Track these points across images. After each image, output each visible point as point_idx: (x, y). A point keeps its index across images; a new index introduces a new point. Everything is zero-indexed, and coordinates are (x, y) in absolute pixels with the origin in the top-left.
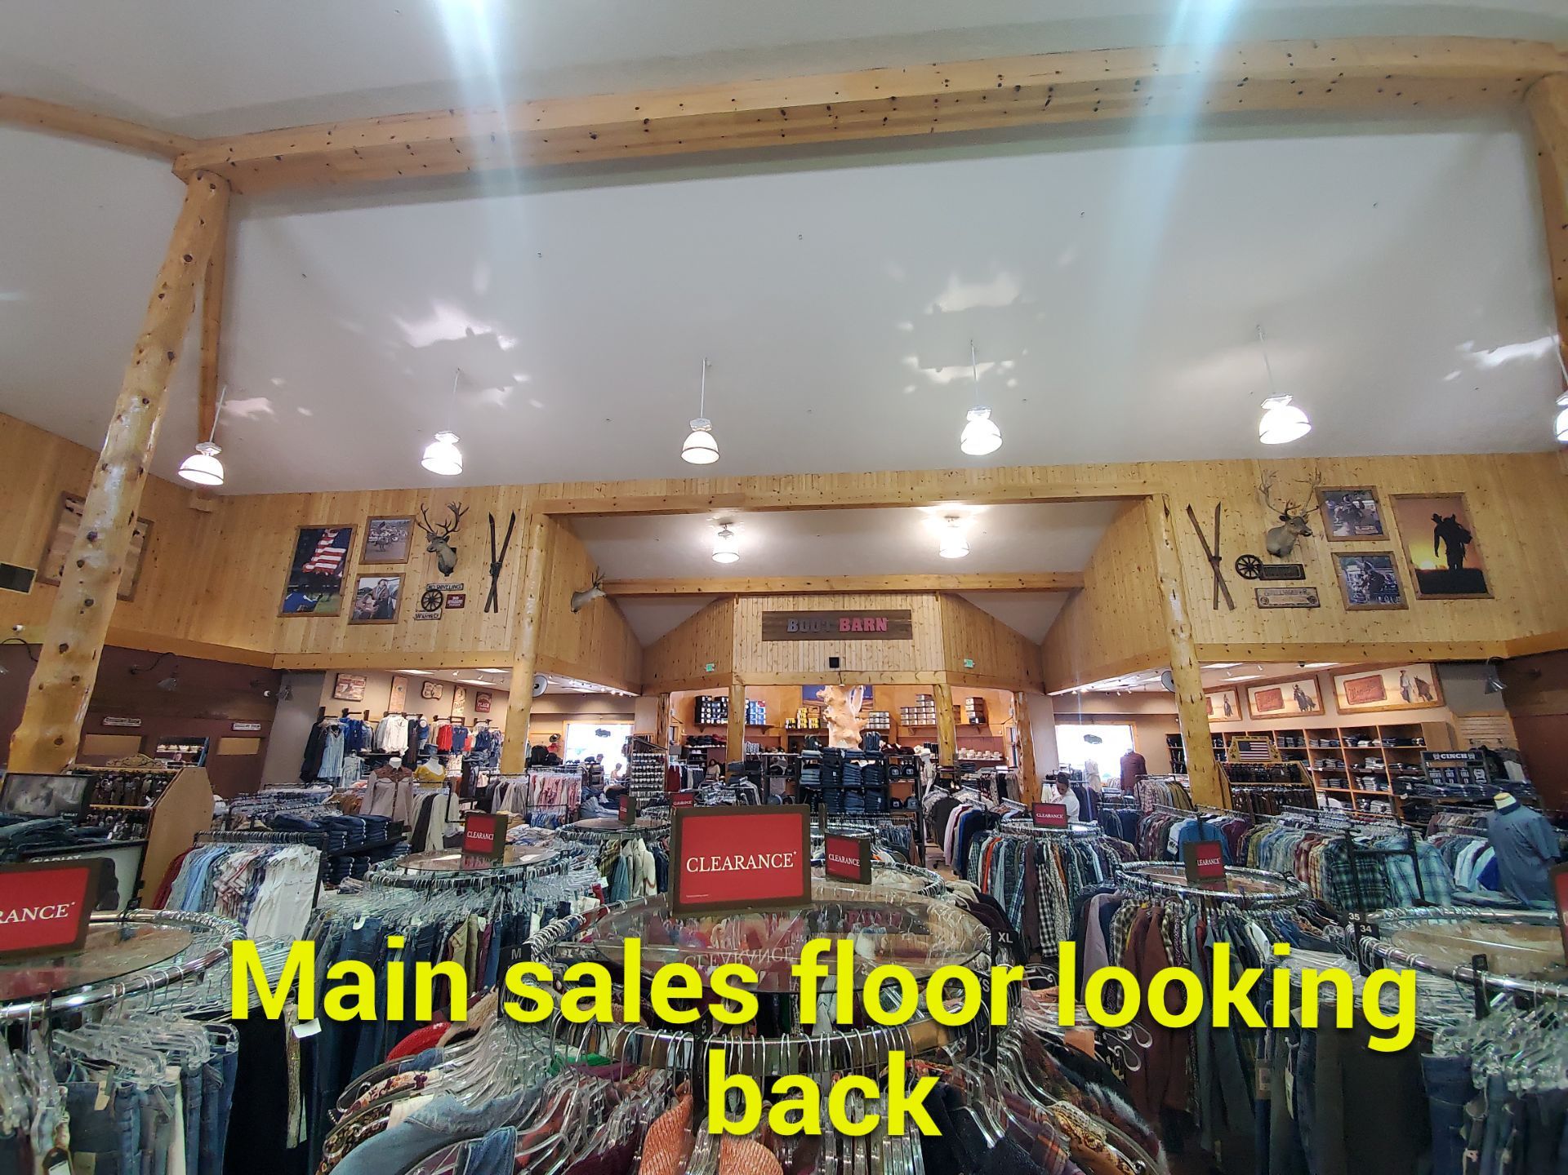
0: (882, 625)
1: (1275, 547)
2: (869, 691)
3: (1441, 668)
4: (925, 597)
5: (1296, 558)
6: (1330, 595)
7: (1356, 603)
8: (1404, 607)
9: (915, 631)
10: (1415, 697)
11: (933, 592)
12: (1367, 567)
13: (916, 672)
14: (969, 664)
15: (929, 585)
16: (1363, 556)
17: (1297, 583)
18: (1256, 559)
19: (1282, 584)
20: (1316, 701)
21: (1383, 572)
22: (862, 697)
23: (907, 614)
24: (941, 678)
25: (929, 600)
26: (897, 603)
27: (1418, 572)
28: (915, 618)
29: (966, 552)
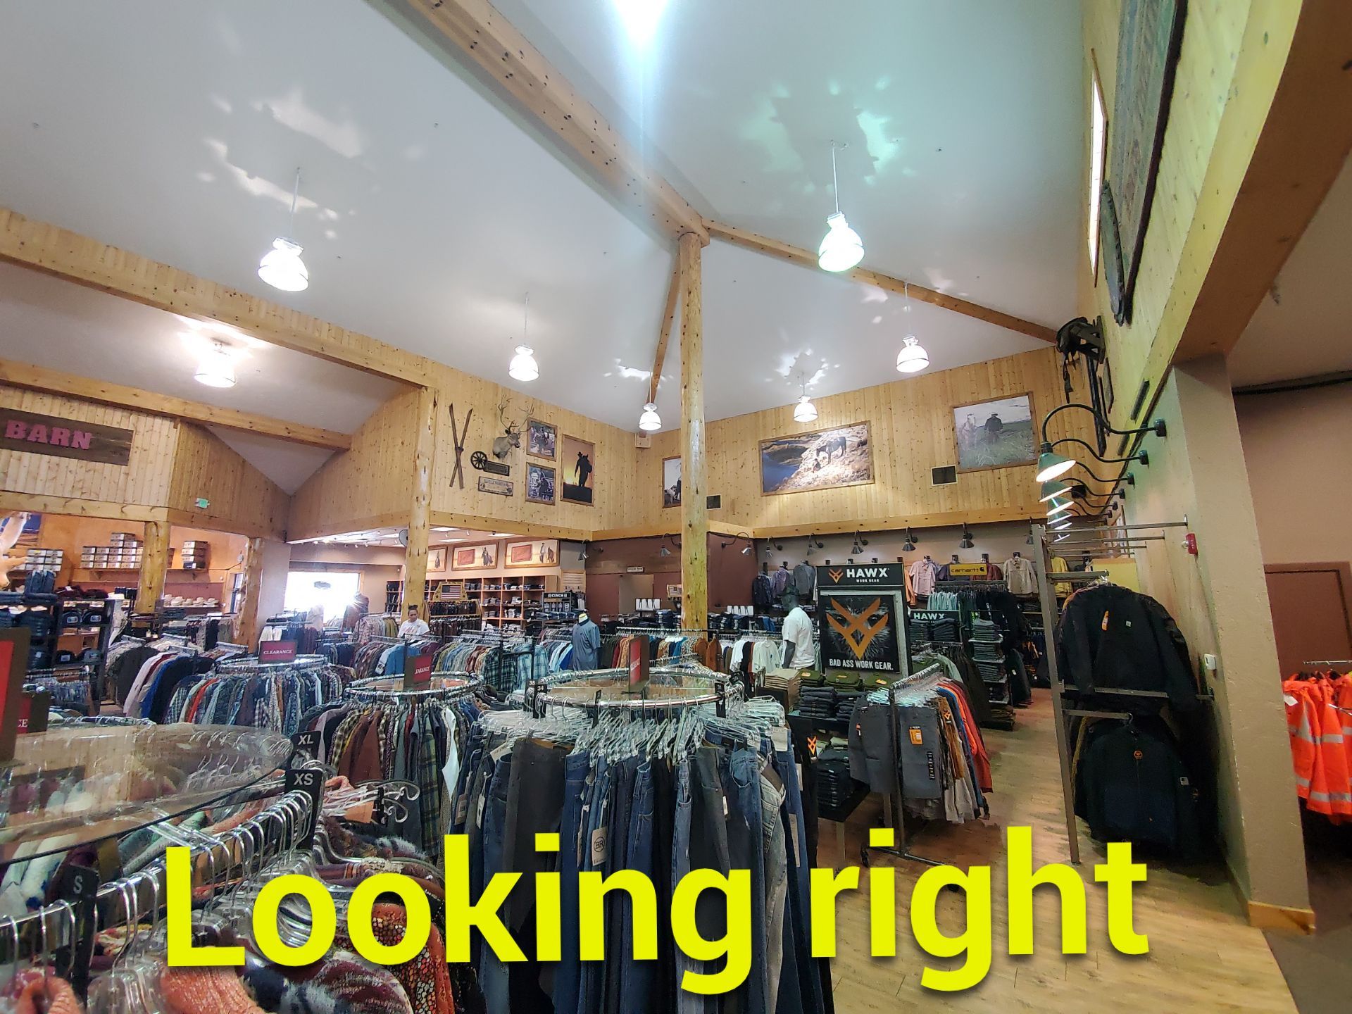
0: (84, 441)
1: (498, 450)
2: (35, 523)
3: (562, 543)
4: (158, 421)
5: (507, 461)
6: (519, 490)
7: (531, 498)
8: (553, 504)
9: (134, 457)
10: (546, 560)
11: (171, 417)
12: (542, 476)
13: (124, 504)
14: (203, 503)
15: (168, 408)
16: (542, 468)
17: (505, 478)
18: (485, 456)
19: (496, 476)
20: (494, 560)
21: (548, 481)
22: (21, 529)
23: (128, 435)
24: (161, 516)
25: (165, 426)
26: (115, 420)
27: (564, 483)
28: (137, 441)
29: (230, 385)
